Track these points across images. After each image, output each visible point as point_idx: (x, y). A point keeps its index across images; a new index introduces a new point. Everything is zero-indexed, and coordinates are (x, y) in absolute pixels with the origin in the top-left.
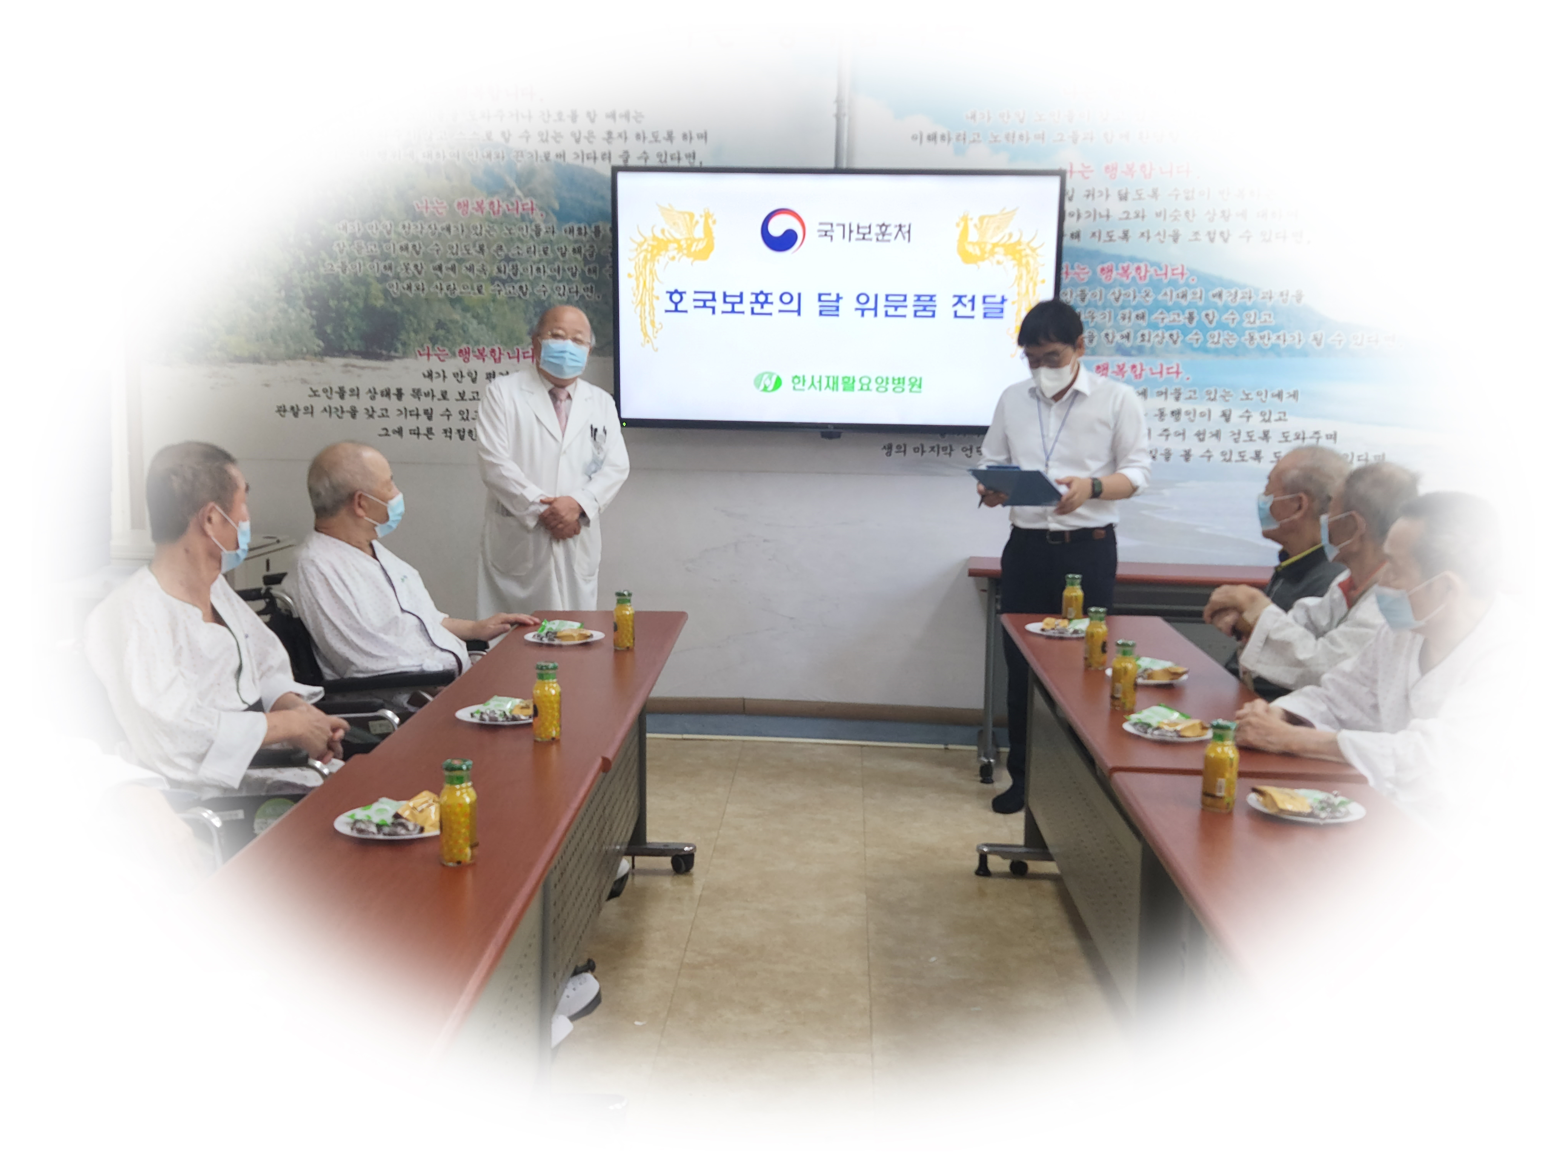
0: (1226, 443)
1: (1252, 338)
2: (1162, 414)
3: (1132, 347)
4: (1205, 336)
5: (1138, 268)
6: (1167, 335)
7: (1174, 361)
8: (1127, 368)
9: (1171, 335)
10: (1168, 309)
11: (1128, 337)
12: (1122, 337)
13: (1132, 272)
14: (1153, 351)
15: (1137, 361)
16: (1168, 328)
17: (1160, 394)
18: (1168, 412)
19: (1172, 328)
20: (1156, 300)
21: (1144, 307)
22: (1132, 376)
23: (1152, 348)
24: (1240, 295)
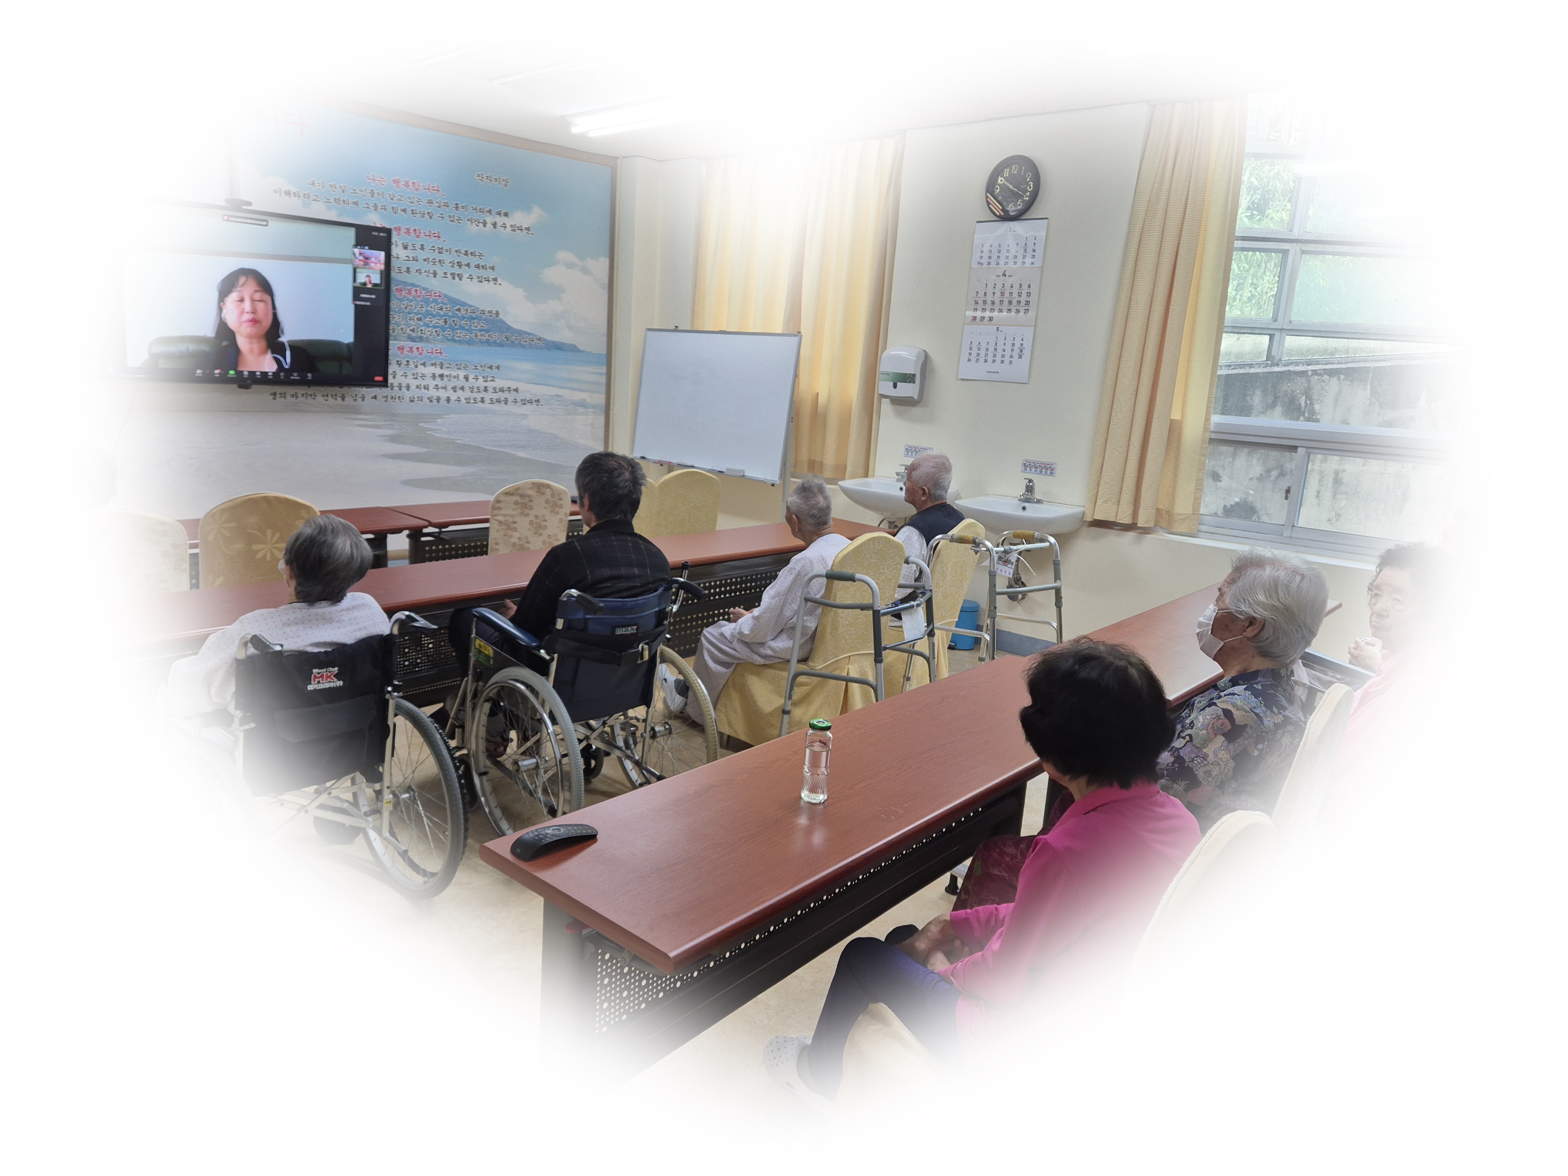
0: (467, 394)
1: (476, 335)
2: (434, 376)
3: (416, 337)
4: (453, 332)
5: (416, 291)
6: (434, 331)
7: (439, 346)
8: (414, 349)
9: (436, 331)
10: (434, 316)
11: (413, 330)
12: (411, 330)
13: (413, 291)
14: (427, 340)
15: (420, 345)
16: (435, 327)
17: (433, 364)
18: (437, 375)
19: (436, 327)
20: (427, 310)
21: (421, 314)
22: (417, 353)
23: (427, 338)
24: (469, 311)
